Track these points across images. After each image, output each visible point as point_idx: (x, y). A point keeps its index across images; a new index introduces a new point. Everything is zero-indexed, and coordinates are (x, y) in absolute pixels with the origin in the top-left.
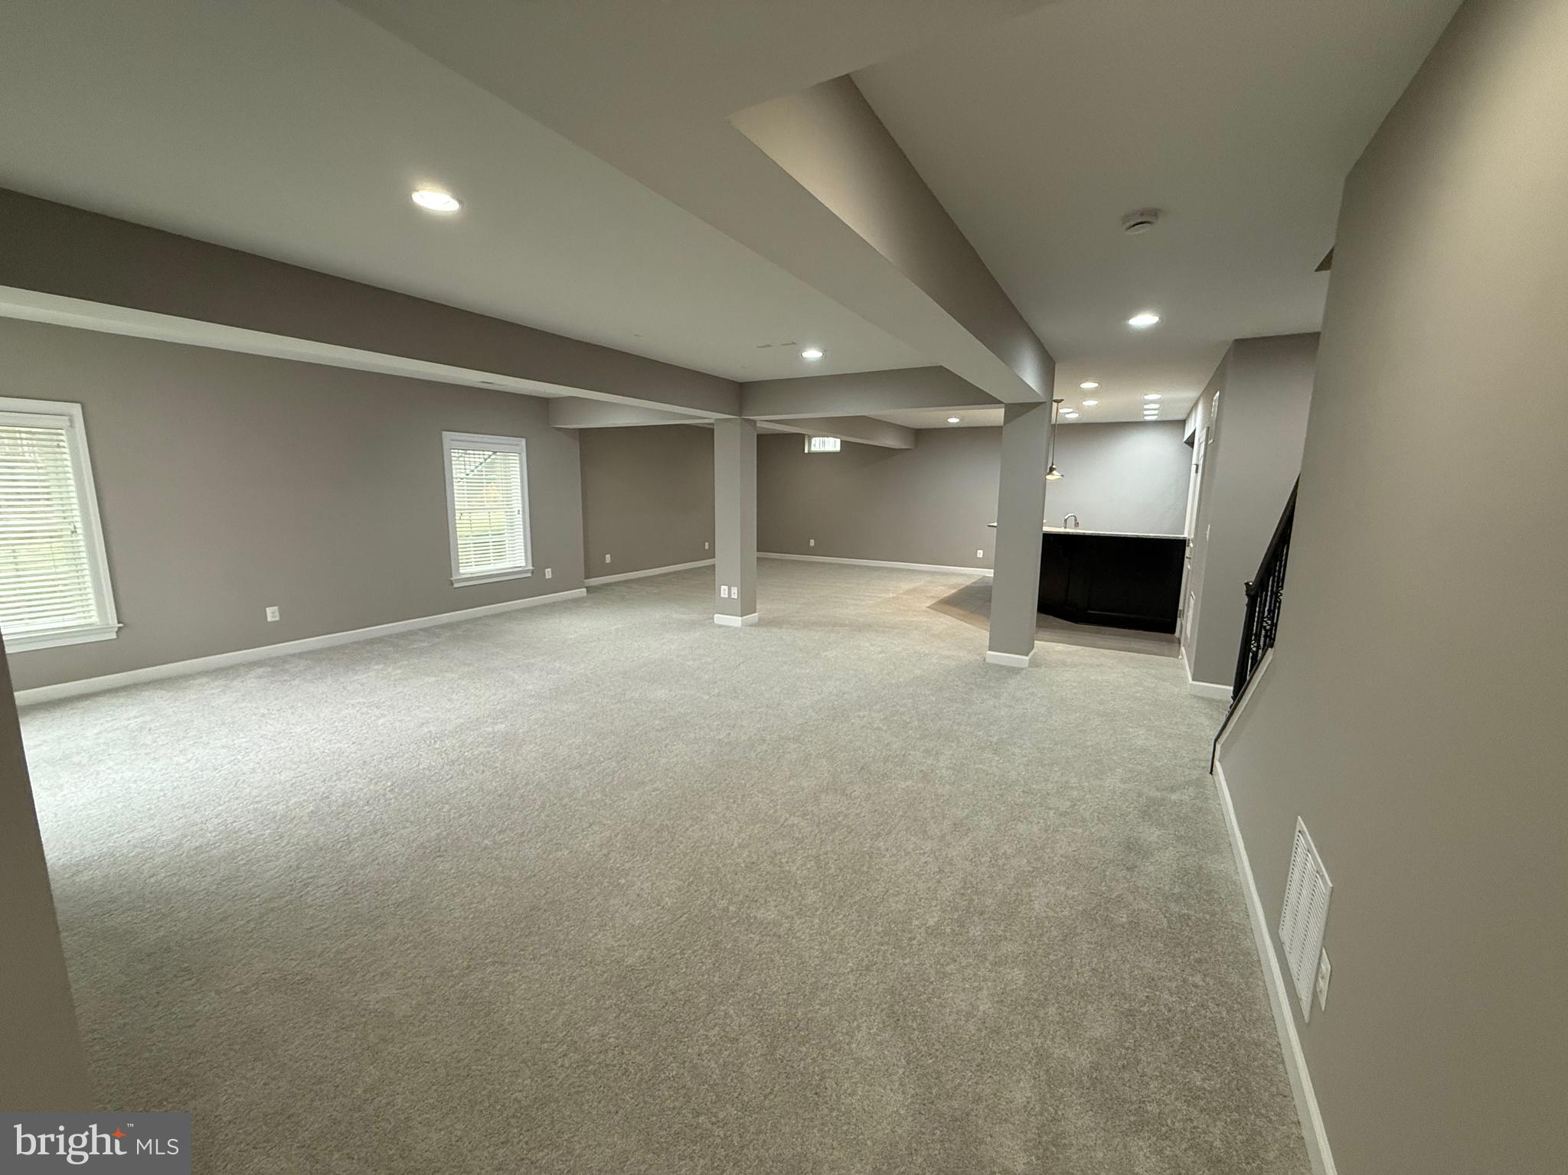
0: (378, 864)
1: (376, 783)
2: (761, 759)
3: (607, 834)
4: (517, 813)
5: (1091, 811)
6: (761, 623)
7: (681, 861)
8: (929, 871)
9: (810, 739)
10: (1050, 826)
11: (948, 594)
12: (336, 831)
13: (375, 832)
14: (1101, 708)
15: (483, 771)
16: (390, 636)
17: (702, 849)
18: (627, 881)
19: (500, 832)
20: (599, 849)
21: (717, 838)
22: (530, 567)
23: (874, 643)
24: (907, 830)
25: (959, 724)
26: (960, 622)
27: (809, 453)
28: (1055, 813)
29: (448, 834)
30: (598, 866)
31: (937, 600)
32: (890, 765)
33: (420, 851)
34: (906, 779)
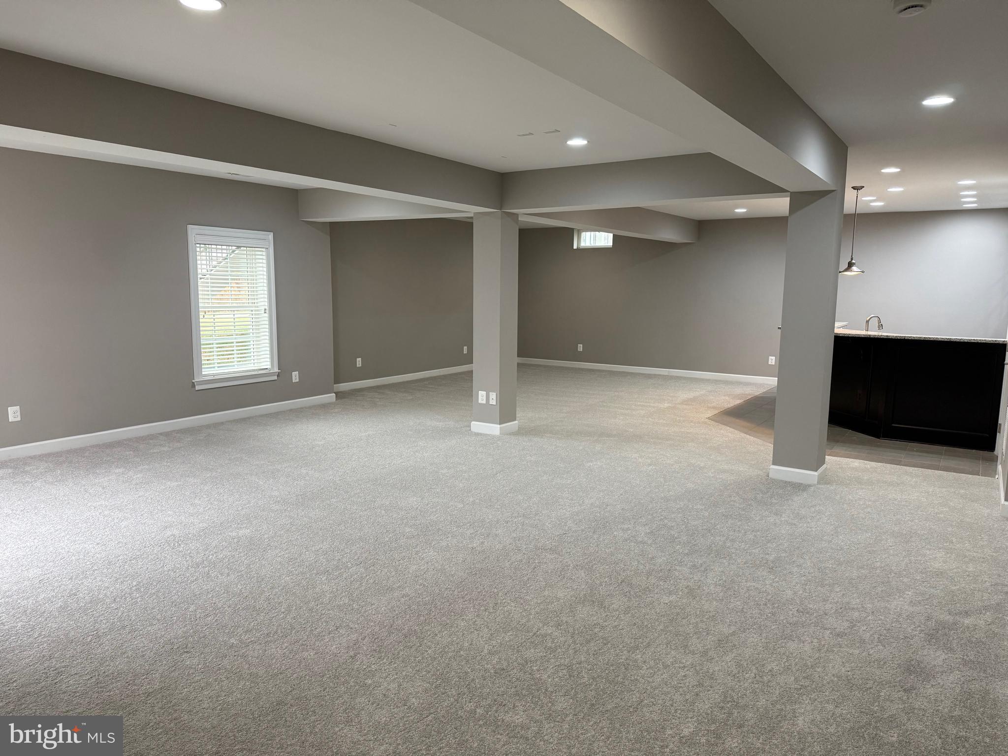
0: (128, 657)
1: (122, 583)
2: (515, 569)
3: (354, 636)
4: (262, 614)
5: (871, 632)
6: (522, 432)
7: (429, 665)
8: (687, 684)
9: (569, 550)
10: (824, 645)
11: (732, 405)
12: (85, 626)
13: (124, 627)
14: (896, 529)
15: (228, 575)
16: (130, 440)
17: (450, 654)
18: (374, 682)
19: (247, 631)
20: (346, 651)
21: (466, 644)
22: (276, 370)
23: (643, 454)
24: (667, 644)
25: (733, 541)
26: (743, 435)
27: (578, 249)
28: (831, 633)
29: (195, 632)
30: (344, 666)
31: (717, 412)
32: (653, 580)
33: (170, 647)
34: (670, 593)
